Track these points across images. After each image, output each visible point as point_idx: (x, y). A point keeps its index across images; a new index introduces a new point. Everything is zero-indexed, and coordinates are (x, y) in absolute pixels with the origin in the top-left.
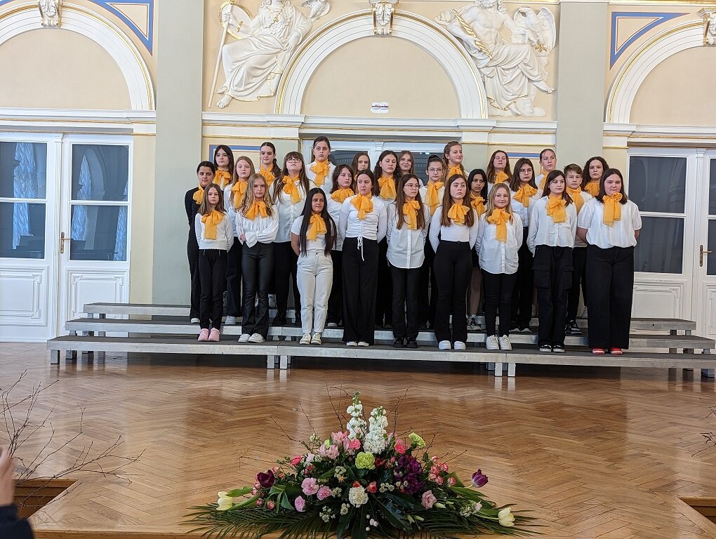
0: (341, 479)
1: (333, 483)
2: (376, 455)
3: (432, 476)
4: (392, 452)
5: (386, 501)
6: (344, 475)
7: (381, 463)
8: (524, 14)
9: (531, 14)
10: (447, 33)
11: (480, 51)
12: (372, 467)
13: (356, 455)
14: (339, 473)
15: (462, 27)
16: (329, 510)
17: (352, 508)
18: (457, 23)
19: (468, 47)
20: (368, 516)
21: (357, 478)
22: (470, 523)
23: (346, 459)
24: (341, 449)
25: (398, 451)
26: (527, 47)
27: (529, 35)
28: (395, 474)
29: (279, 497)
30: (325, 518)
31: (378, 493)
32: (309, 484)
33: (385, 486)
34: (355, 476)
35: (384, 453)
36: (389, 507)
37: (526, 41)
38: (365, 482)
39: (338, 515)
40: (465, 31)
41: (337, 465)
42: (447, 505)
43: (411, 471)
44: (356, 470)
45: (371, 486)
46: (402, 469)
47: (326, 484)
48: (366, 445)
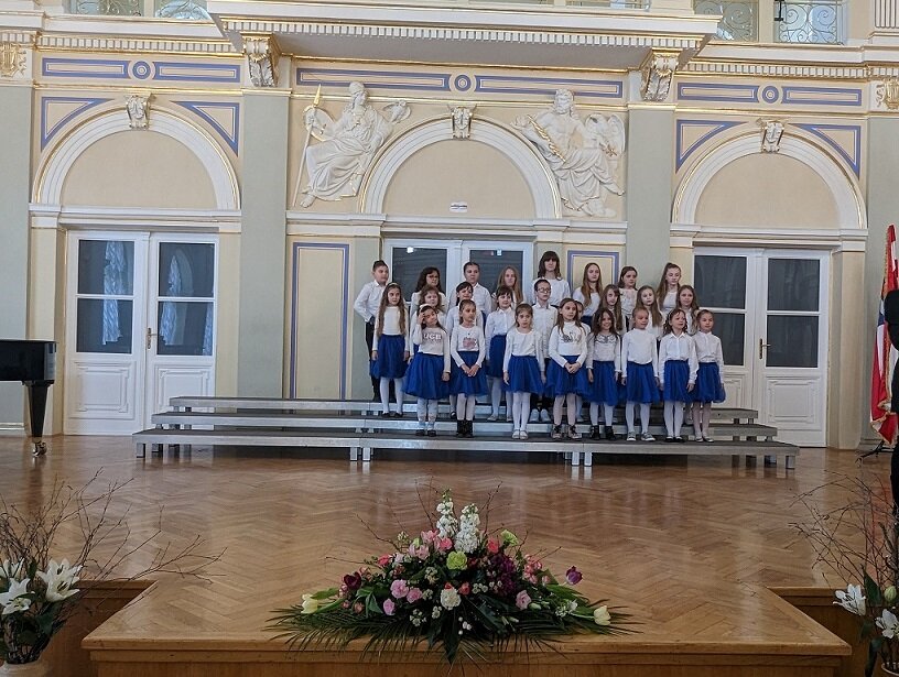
0: (432, 580)
1: (424, 585)
2: (468, 555)
3: (526, 576)
4: (484, 552)
5: (480, 603)
6: (436, 576)
7: (473, 563)
8: (595, 120)
9: (602, 120)
10: (523, 137)
11: (555, 154)
12: (465, 568)
13: (447, 555)
14: (430, 574)
15: (537, 131)
16: (420, 613)
17: (444, 611)
18: (532, 128)
19: (542, 150)
20: (460, 619)
21: (449, 579)
22: (567, 623)
23: (438, 560)
24: (432, 549)
25: (490, 550)
26: (598, 151)
27: (600, 139)
28: (489, 574)
29: (367, 599)
30: (416, 622)
31: (471, 594)
32: (398, 587)
33: (478, 587)
34: (446, 578)
35: (476, 552)
36: (482, 609)
37: (598, 145)
38: (457, 583)
39: (429, 618)
40: (540, 135)
41: (428, 565)
42: (542, 605)
43: (505, 571)
44: (447, 571)
45: (464, 587)
46: (495, 569)
47: (416, 586)
48: (458, 543)
